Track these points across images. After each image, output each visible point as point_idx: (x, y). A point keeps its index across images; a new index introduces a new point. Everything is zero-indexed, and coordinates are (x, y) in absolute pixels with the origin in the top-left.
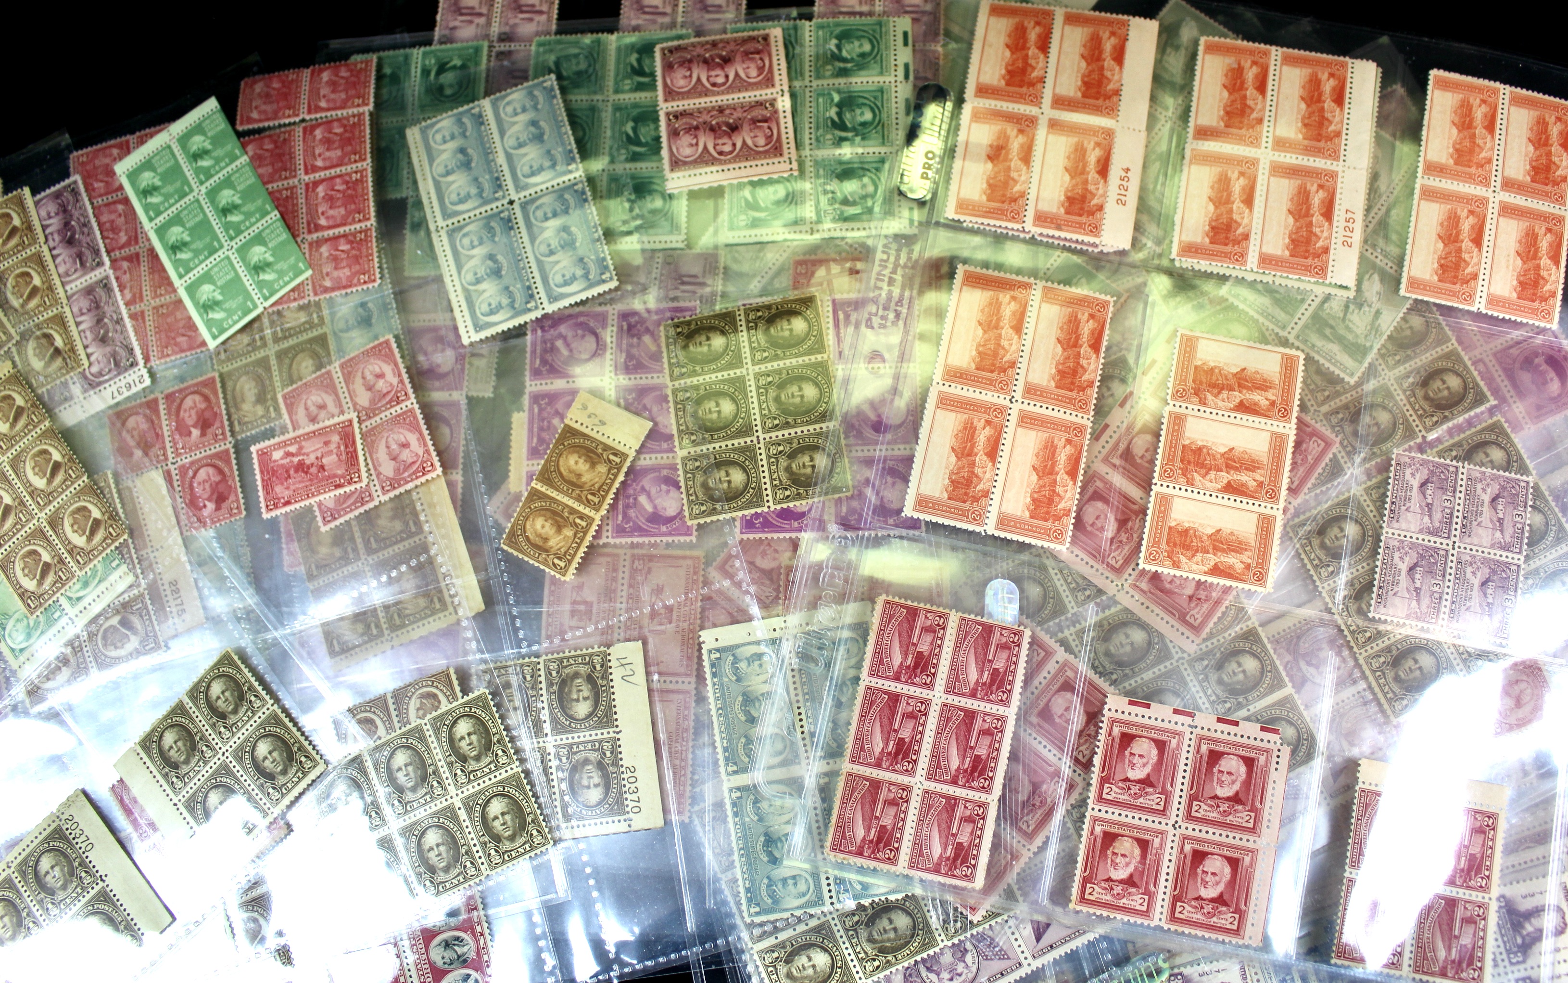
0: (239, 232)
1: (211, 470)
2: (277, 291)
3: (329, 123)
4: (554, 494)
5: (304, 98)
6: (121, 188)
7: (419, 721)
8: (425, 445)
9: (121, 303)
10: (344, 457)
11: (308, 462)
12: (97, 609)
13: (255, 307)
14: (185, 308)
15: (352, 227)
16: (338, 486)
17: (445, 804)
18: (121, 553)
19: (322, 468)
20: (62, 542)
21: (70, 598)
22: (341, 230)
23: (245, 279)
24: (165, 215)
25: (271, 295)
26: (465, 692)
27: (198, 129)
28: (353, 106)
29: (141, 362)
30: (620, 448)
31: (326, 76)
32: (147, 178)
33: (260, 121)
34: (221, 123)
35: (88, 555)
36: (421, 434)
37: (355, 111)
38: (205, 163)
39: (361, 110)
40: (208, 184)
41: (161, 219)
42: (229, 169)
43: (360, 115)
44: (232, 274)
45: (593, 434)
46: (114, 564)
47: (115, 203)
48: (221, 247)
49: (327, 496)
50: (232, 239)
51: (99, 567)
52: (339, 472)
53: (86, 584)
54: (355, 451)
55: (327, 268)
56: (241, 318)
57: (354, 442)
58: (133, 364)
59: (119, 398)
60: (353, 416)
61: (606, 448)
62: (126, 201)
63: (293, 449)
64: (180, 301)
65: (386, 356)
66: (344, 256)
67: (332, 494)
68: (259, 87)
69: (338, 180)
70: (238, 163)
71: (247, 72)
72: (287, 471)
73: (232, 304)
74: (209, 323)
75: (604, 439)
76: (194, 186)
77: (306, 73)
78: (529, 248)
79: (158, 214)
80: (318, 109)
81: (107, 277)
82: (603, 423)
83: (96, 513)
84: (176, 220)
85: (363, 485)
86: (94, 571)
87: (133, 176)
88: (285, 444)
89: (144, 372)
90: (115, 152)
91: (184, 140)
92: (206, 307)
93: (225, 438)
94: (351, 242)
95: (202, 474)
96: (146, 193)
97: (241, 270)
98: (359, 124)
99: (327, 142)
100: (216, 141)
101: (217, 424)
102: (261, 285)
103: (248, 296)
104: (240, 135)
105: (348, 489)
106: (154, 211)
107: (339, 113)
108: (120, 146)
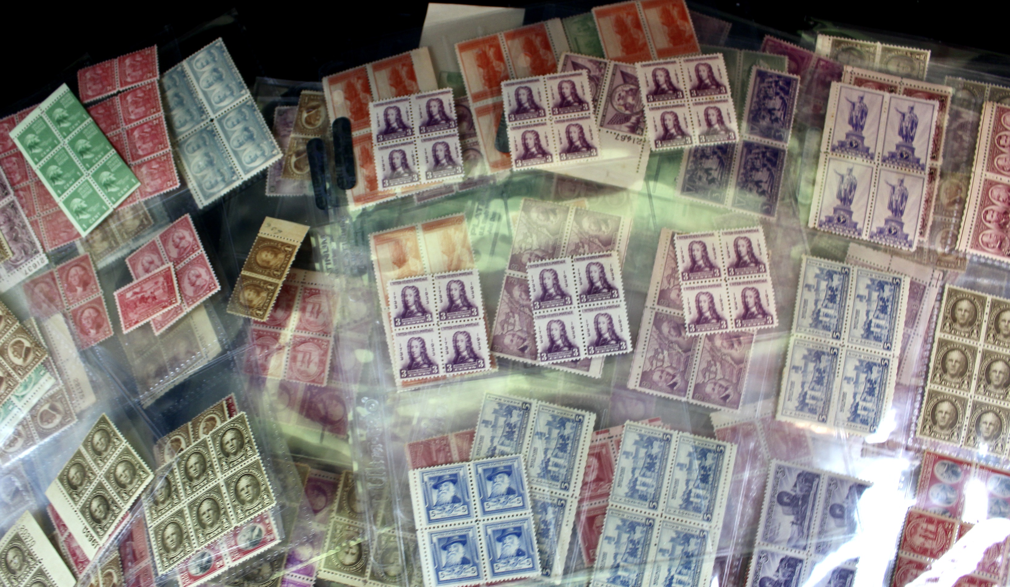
0: (92, 165)
1: (91, 311)
2: (120, 198)
3: (133, 90)
5: (117, 78)
6: (14, 146)
7: (205, 436)
8: (210, 274)
10: (166, 289)
11: (146, 296)
13: (108, 209)
14: (64, 215)
16: (164, 307)
18: (45, 366)
19: (154, 298)
20: (8, 363)
21: (17, 397)
22: (152, 156)
23: (99, 193)
24: (45, 159)
25: (117, 200)
27: (58, 104)
28: (147, 78)
29: (41, 250)
31: (128, 62)
32: (31, 138)
33: (94, 96)
34: (71, 100)
35: (25, 369)
36: (207, 268)
37: (149, 81)
38: (65, 125)
39: (152, 80)
40: (69, 138)
41: (42, 163)
42: (81, 127)
43: (152, 83)
44: (91, 191)
45: (275, 239)
46: (42, 373)
48: (82, 174)
49: (158, 314)
50: (88, 169)
51: (33, 376)
52: (164, 299)
53: (26, 387)
54: (173, 285)
55: (147, 180)
56: (100, 217)
57: (172, 280)
58: (37, 252)
59: (30, 273)
62: (19, 155)
63: (137, 290)
64: (61, 212)
66: (156, 172)
67: (161, 313)
68: (89, 75)
69: (145, 126)
70: (86, 122)
72: (135, 304)
73: (93, 209)
74: (80, 222)
75: (282, 240)
76: (60, 140)
77: (116, 62)
79: (40, 159)
80: (127, 83)
81: (13, 202)
82: (280, 232)
83: (27, 344)
84: (52, 161)
85: (178, 304)
86: (30, 378)
87: (22, 138)
88: (133, 287)
89: (44, 256)
90: (8, 125)
91: (50, 112)
92: (78, 212)
94: (159, 163)
95: (86, 313)
96: (31, 147)
97: (97, 188)
98: (153, 89)
99: (135, 103)
100: (71, 110)
101: (92, 283)
102: (109, 195)
103: (103, 203)
106: (38, 158)
107: (139, 83)
108: (9, 121)
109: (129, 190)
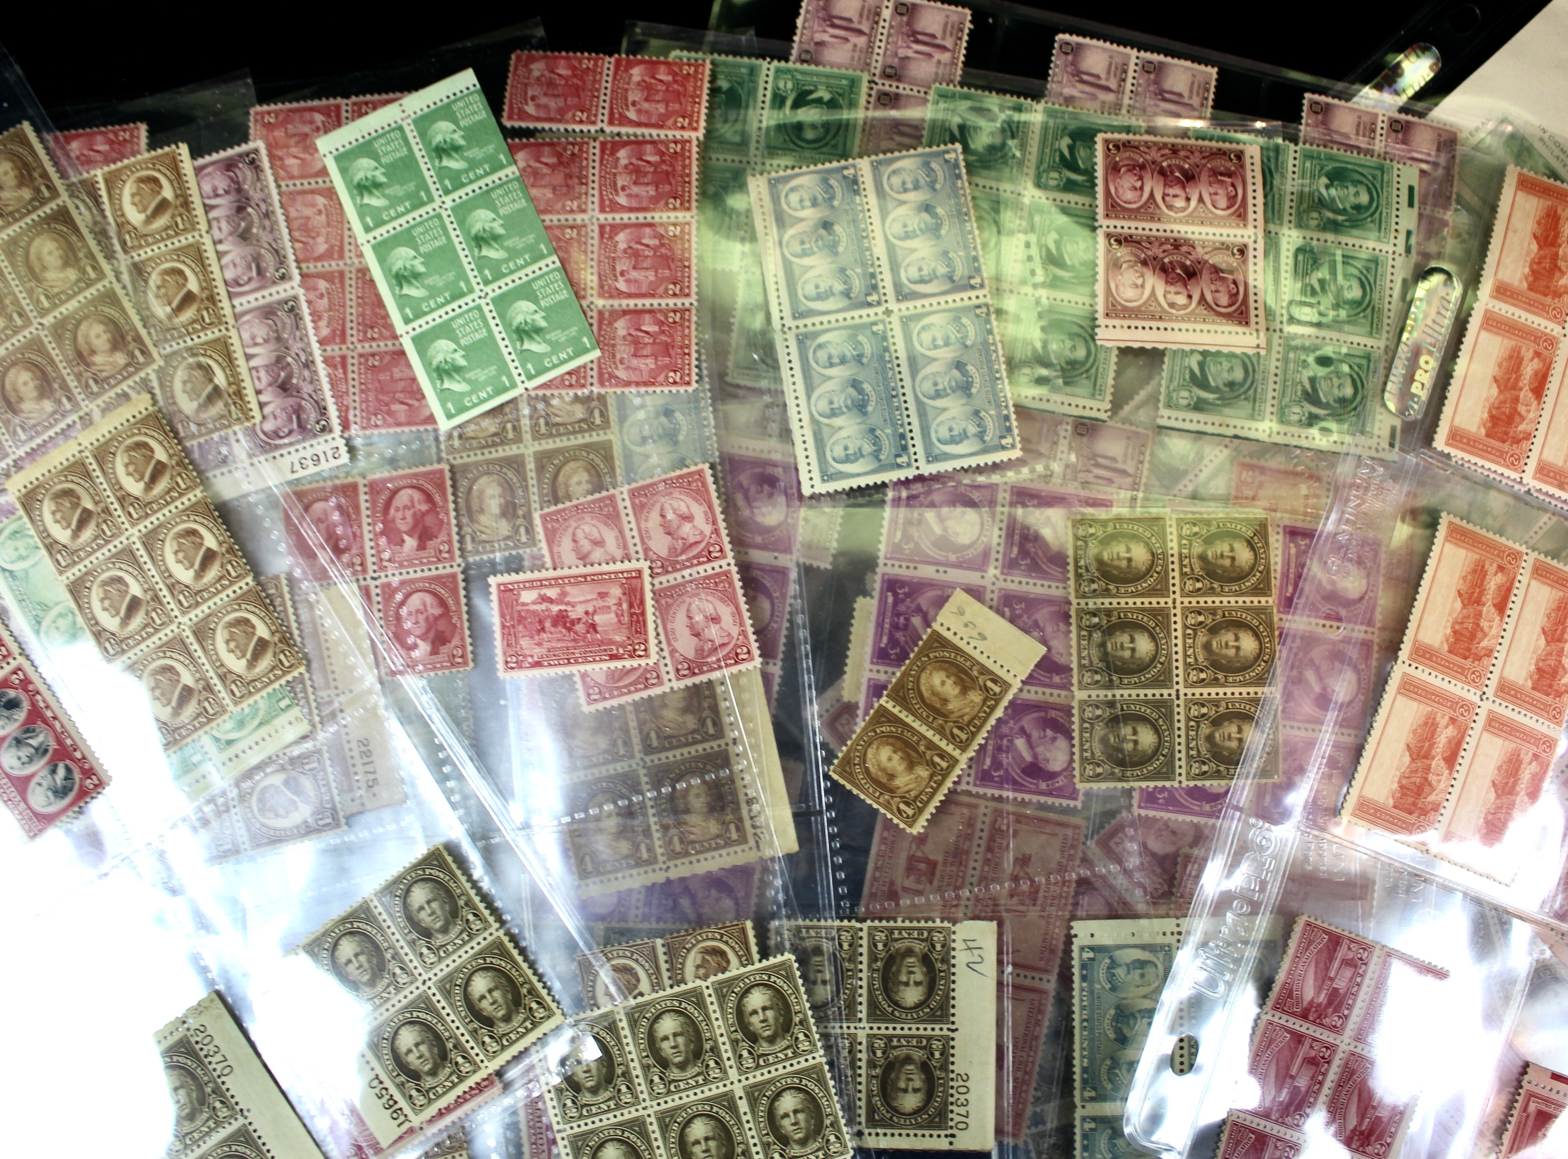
0: (498, 276)
1: (428, 599)
2: (548, 370)
3: (638, 144)
4: (909, 720)
5: (604, 99)
6: (324, 172)
7: (699, 982)
8: (742, 624)
9: (313, 340)
10: (626, 619)
11: (573, 615)
12: (254, 759)
13: (514, 385)
14: (409, 366)
15: (663, 302)
16: (613, 657)
17: (722, 1090)
18: (293, 690)
19: (593, 627)
20: (212, 663)
21: (217, 740)
22: (647, 302)
23: (502, 344)
24: (389, 227)
25: (539, 374)
26: (764, 954)
27: (445, 111)
28: (676, 127)
29: (337, 429)
30: (1002, 673)
31: (637, 73)
32: (365, 168)
33: (538, 119)
34: (479, 110)
35: (248, 687)
36: (737, 608)
37: (678, 134)
38: (454, 164)
39: (686, 134)
40: (455, 195)
41: (381, 232)
42: (488, 180)
43: (684, 142)
44: (484, 333)
45: (969, 650)
46: (283, 704)
47: (312, 192)
48: (471, 291)
49: (596, 666)
50: (487, 282)
51: (262, 705)
52: (618, 638)
53: (241, 724)
54: (643, 613)
55: (623, 351)
56: (490, 397)
57: (642, 602)
58: (326, 429)
59: (301, 473)
60: (644, 565)
61: (984, 670)
62: (330, 193)
63: (552, 593)
64: (403, 353)
65: (697, 491)
66: (648, 340)
67: (604, 666)
68: (538, 68)
69: (648, 230)
70: (502, 174)
71: (523, 43)
72: (541, 622)
73: (480, 375)
74: (444, 395)
75: (982, 659)
76: (435, 194)
77: (608, 63)
78: (907, 382)
79: (380, 223)
80: (624, 121)
81: (295, 298)
82: (983, 637)
83: (262, 631)
84: (406, 238)
85: (651, 662)
86: (255, 709)
87: (344, 159)
88: (541, 583)
89: (341, 443)
90: (319, 118)
91: (424, 122)
92: (442, 372)
93: (452, 558)
94: (661, 323)
95: (416, 600)
96: (363, 188)
97: (498, 332)
98: (682, 155)
99: (636, 172)
100: (472, 134)
101: (442, 537)
102: (525, 356)
103: (504, 369)
104: (508, 133)
105: (629, 663)
106: (375, 219)
107: (654, 132)
108: (325, 111)
109: (571, 359)
